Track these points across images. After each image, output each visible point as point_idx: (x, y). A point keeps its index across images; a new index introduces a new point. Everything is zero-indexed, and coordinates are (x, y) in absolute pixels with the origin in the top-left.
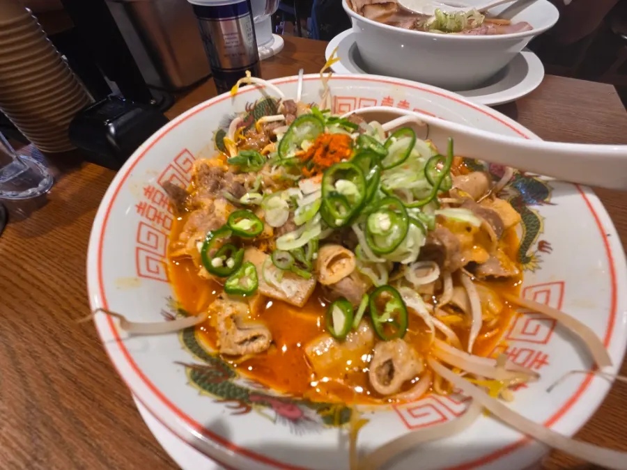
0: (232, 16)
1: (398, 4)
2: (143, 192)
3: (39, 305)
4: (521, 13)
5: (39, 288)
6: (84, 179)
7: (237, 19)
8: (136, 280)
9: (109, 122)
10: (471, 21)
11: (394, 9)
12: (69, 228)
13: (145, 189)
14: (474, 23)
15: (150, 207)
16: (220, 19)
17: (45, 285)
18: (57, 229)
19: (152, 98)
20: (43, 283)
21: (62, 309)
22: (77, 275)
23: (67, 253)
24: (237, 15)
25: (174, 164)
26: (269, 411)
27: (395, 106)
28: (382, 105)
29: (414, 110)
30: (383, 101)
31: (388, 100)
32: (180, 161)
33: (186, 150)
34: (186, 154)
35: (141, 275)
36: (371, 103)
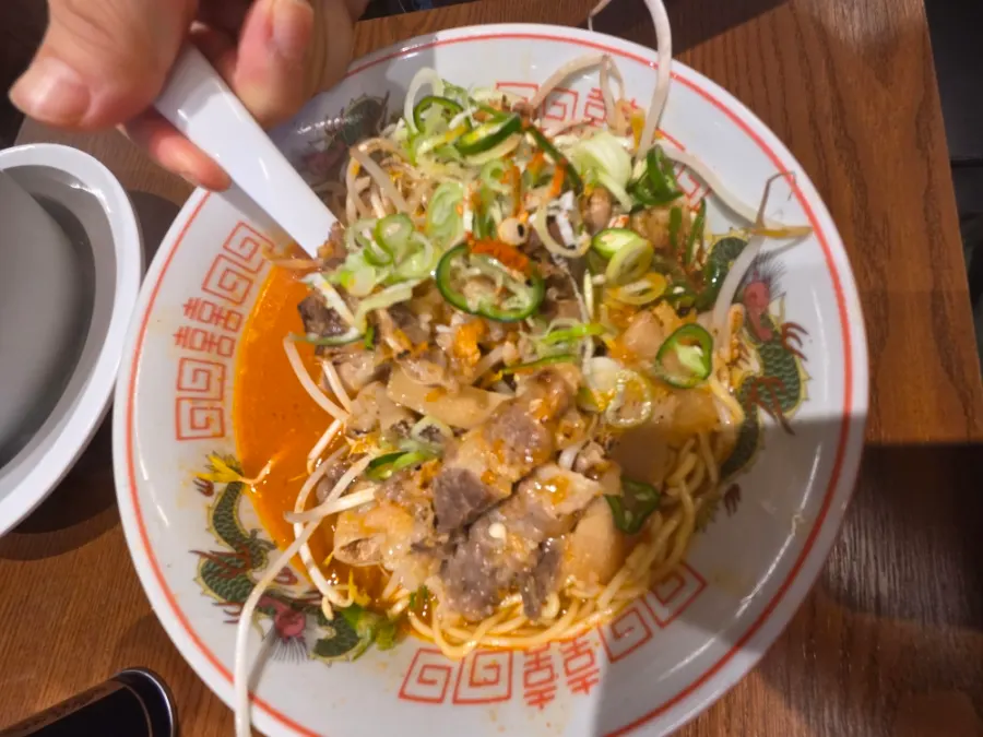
2: (550, 707)
8: (716, 580)
13: (542, 707)
15: (568, 673)
25: (449, 695)
26: (774, 309)
27: (194, 324)
28: (192, 348)
29: (204, 289)
30: (184, 346)
31: (182, 337)
32: (435, 692)
33: (402, 695)
34: (409, 690)
35: (704, 585)
36: (189, 368)
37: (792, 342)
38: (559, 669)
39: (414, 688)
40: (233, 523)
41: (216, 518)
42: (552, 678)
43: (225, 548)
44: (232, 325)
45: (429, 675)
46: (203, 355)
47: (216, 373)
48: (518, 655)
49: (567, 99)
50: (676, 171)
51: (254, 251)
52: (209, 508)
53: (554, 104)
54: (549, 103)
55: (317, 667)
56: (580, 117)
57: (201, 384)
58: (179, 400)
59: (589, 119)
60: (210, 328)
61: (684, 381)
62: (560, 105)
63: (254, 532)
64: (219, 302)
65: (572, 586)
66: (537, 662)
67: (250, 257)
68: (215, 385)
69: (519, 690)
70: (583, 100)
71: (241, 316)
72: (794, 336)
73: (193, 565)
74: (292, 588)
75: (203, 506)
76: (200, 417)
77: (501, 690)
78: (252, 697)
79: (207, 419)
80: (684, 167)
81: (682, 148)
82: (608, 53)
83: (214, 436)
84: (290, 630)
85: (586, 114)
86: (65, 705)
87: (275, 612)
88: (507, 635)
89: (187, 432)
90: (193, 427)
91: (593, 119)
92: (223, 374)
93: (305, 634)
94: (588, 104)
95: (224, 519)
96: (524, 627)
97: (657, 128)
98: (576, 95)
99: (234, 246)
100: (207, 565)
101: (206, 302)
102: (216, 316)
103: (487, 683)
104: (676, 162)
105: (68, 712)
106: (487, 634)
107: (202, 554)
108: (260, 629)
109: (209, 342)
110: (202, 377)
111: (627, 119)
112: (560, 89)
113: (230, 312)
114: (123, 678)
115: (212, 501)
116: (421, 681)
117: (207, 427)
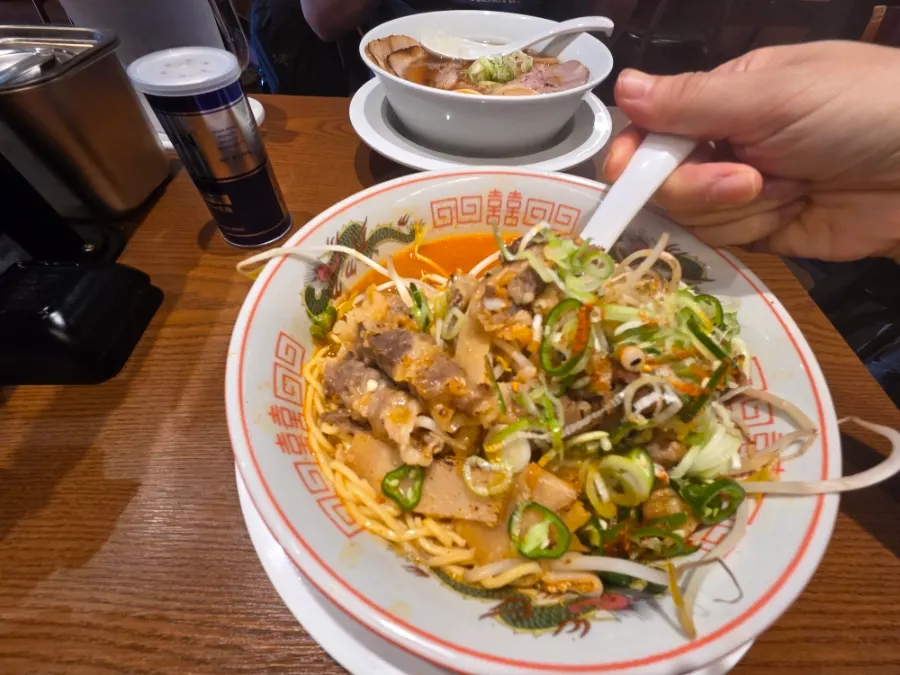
0: (219, 105)
1: (423, 48)
2: (270, 419)
3: (70, 663)
4: (567, 49)
5: (49, 637)
6: (25, 418)
7: (228, 108)
8: (352, 545)
9: (51, 311)
10: (519, 65)
11: (420, 55)
12: (46, 512)
13: (269, 414)
14: (523, 66)
15: (288, 436)
16: (202, 112)
17: (60, 625)
18: (21, 522)
19: (82, 243)
20: (53, 624)
21: (120, 647)
22: (116, 581)
23: (68, 555)
24: (226, 102)
25: (279, 361)
26: (601, 613)
27: (505, 200)
28: (489, 201)
29: (529, 200)
30: (489, 196)
31: (495, 194)
32: (282, 353)
33: (282, 334)
34: (284, 339)
35: (350, 536)
36: (476, 201)
37: (570, 626)
38: (291, 431)
39: (284, 341)
40: (382, 239)
41: (386, 229)
42: (285, 425)
43: (368, 236)
44: (509, 221)
45: (291, 351)
46: (485, 208)
47: (475, 217)
48: (301, 410)
49: (764, 417)
50: (726, 522)
51: (563, 224)
52: (391, 225)
53: (756, 408)
54: (754, 403)
55: (301, 288)
56: (752, 432)
57: (466, 210)
58: (455, 199)
59: (752, 439)
60: (504, 208)
61: (516, 531)
62: (757, 412)
63: (377, 252)
64: (523, 209)
65: (344, 448)
66: (295, 420)
67: (559, 222)
68: (467, 218)
69: (280, 403)
70: (769, 429)
71: (516, 225)
72: (576, 628)
73: (359, 219)
74: (344, 274)
75: (392, 221)
76: (447, 213)
77: (280, 392)
78: (287, 256)
79: (445, 217)
80: (731, 528)
81: (750, 522)
82: (819, 432)
83: (434, 223)
84: (321, 273)
85: (756, 436)
86: (279, 191)
87: (331, 264)
88: (313, 403)
89: (435, 207)
90: (439, 210)
91: (754, 443)
92: (475, 222)
93: (318, 282)
94: (766, 434)
95: (385, 233)
96: (317, 414)
97: (764, 495)
98: (771, 422)
99: (563, 211)
100: (359, 226)
101: (520, 203)
102: (513, 211)
103: (284, 385)
104: (734, 520)
105: (276, 192)
106: (315, 390)
107: (365, 224)
108: (323, 256)
109: (494, 210)
110: (471, 210)
111: (764, 466)
112: (771, 409)
113: (517, 218)
114: (288, 216)
115: (395, 226)
116: (288, 347)
117: (439, 217)
